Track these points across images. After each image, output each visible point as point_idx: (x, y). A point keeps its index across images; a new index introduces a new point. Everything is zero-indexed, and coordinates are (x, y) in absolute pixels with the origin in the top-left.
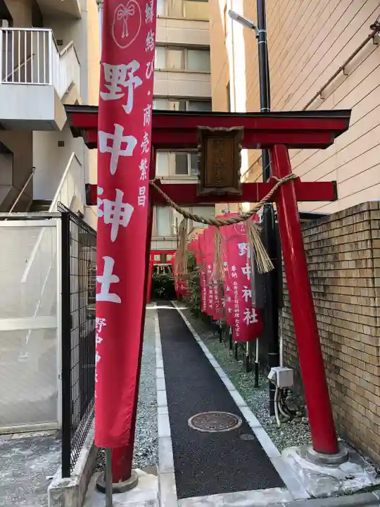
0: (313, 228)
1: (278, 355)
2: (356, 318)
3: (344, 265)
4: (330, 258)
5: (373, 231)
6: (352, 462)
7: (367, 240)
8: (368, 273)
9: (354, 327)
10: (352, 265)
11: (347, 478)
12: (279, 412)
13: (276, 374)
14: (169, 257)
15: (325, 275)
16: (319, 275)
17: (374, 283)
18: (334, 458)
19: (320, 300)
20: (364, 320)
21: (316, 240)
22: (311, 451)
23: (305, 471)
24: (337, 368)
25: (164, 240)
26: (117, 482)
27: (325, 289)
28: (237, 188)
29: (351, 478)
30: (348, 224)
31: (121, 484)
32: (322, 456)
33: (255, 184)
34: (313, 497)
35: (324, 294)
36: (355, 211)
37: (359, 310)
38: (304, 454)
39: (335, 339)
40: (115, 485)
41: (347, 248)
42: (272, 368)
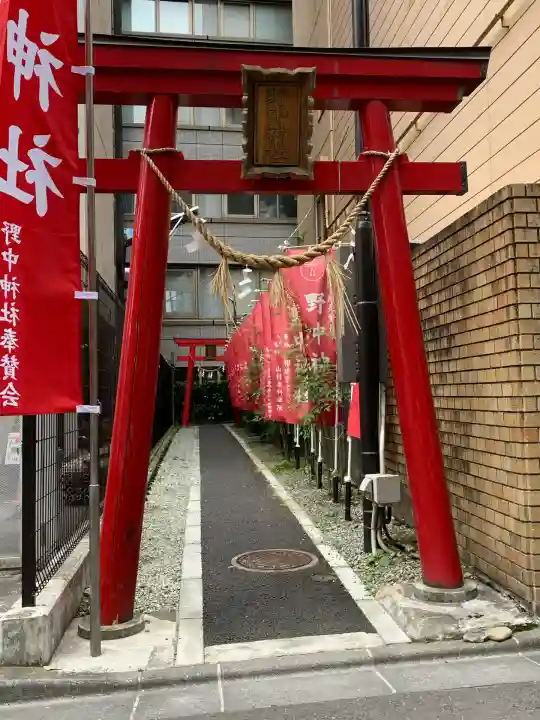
0: (433, 247)
1: (378, 456)
2: (491, 376)
3: (477, 295)
4: (457, 289)
5: (516, 231)
6: (481, 599)
7: (507, 246)
8: (510, 298)
9: (490, 390)
10: (487, 291)
11: (470, 617)
12: (378, 547)
13: (372, 482)
14: (220, 351)
15: (450, 318)
16: (442, 322)
17: (517, 313)
18: (455, 592)
19: (442, 361)
20: (503, 375)
21: (437, 265)
22: (421, 586)
23: (406, 612)
24: (466, 463)
25: (213, 324)
26: (111, 624)
27: (449, 342)
28: (305, 167)
29: (477, 617)
30: (482, 227)
31: (117, 627)
32: (436, 590)
33: (335, 163)
34: (414, 641)
35: (448, 350)
36: (492, 204)
37: (497, 361)
38: (409, 592)
39: (463, 417)
40: (105, 628)
41: (481, 266)
42: (367, 476)
